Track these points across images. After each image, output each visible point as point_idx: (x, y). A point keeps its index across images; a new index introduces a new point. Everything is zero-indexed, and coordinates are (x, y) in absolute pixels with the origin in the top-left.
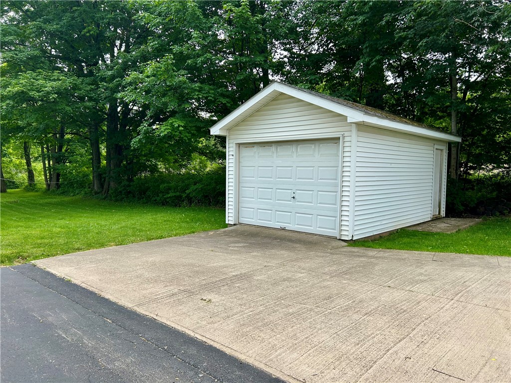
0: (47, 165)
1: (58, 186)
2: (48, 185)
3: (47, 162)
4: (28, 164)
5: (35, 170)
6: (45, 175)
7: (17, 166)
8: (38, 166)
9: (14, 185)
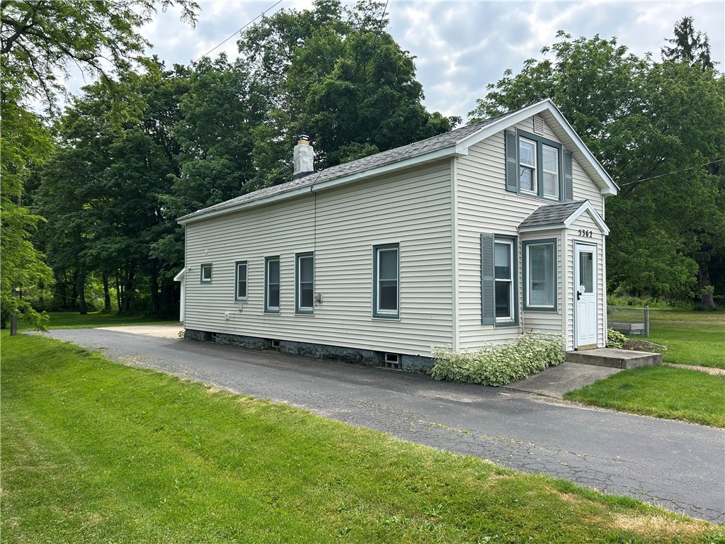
0: (120, 291)
1: (128, 308)
2: (120, 308)
3: (120, 287)
4: (106, 289)
5: (112, 295)
6: (119, 300)
7: (96, 292)
8: (113, 291)
9: (93, 308)
